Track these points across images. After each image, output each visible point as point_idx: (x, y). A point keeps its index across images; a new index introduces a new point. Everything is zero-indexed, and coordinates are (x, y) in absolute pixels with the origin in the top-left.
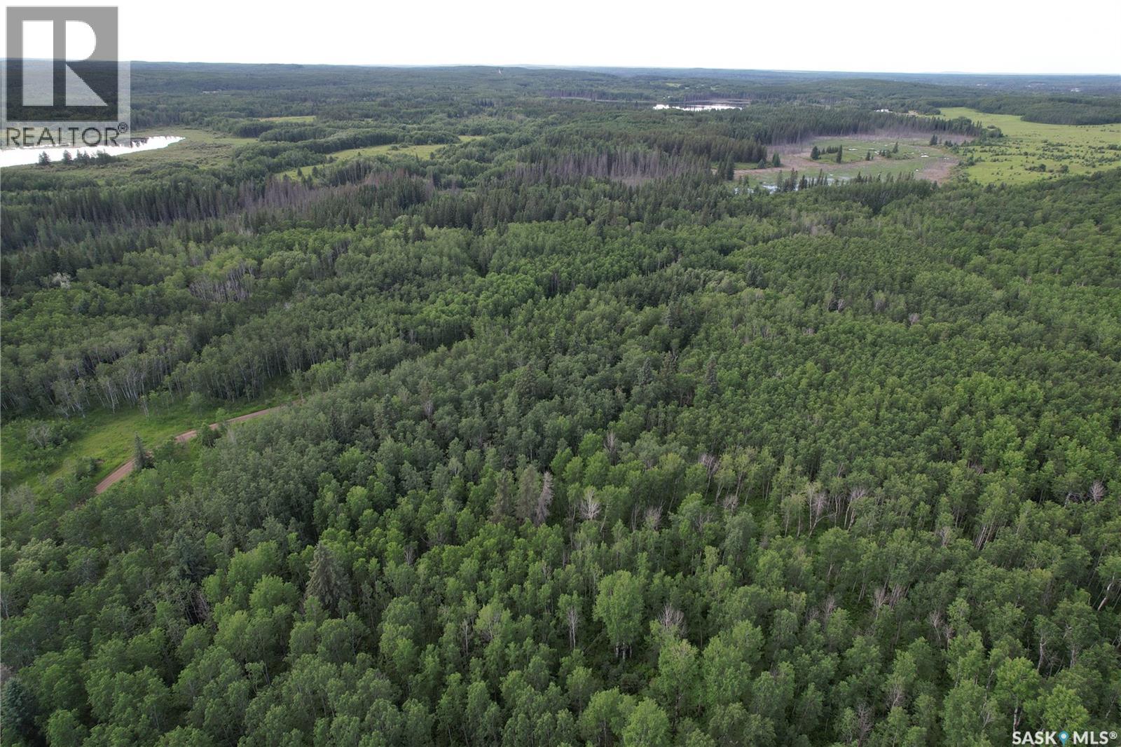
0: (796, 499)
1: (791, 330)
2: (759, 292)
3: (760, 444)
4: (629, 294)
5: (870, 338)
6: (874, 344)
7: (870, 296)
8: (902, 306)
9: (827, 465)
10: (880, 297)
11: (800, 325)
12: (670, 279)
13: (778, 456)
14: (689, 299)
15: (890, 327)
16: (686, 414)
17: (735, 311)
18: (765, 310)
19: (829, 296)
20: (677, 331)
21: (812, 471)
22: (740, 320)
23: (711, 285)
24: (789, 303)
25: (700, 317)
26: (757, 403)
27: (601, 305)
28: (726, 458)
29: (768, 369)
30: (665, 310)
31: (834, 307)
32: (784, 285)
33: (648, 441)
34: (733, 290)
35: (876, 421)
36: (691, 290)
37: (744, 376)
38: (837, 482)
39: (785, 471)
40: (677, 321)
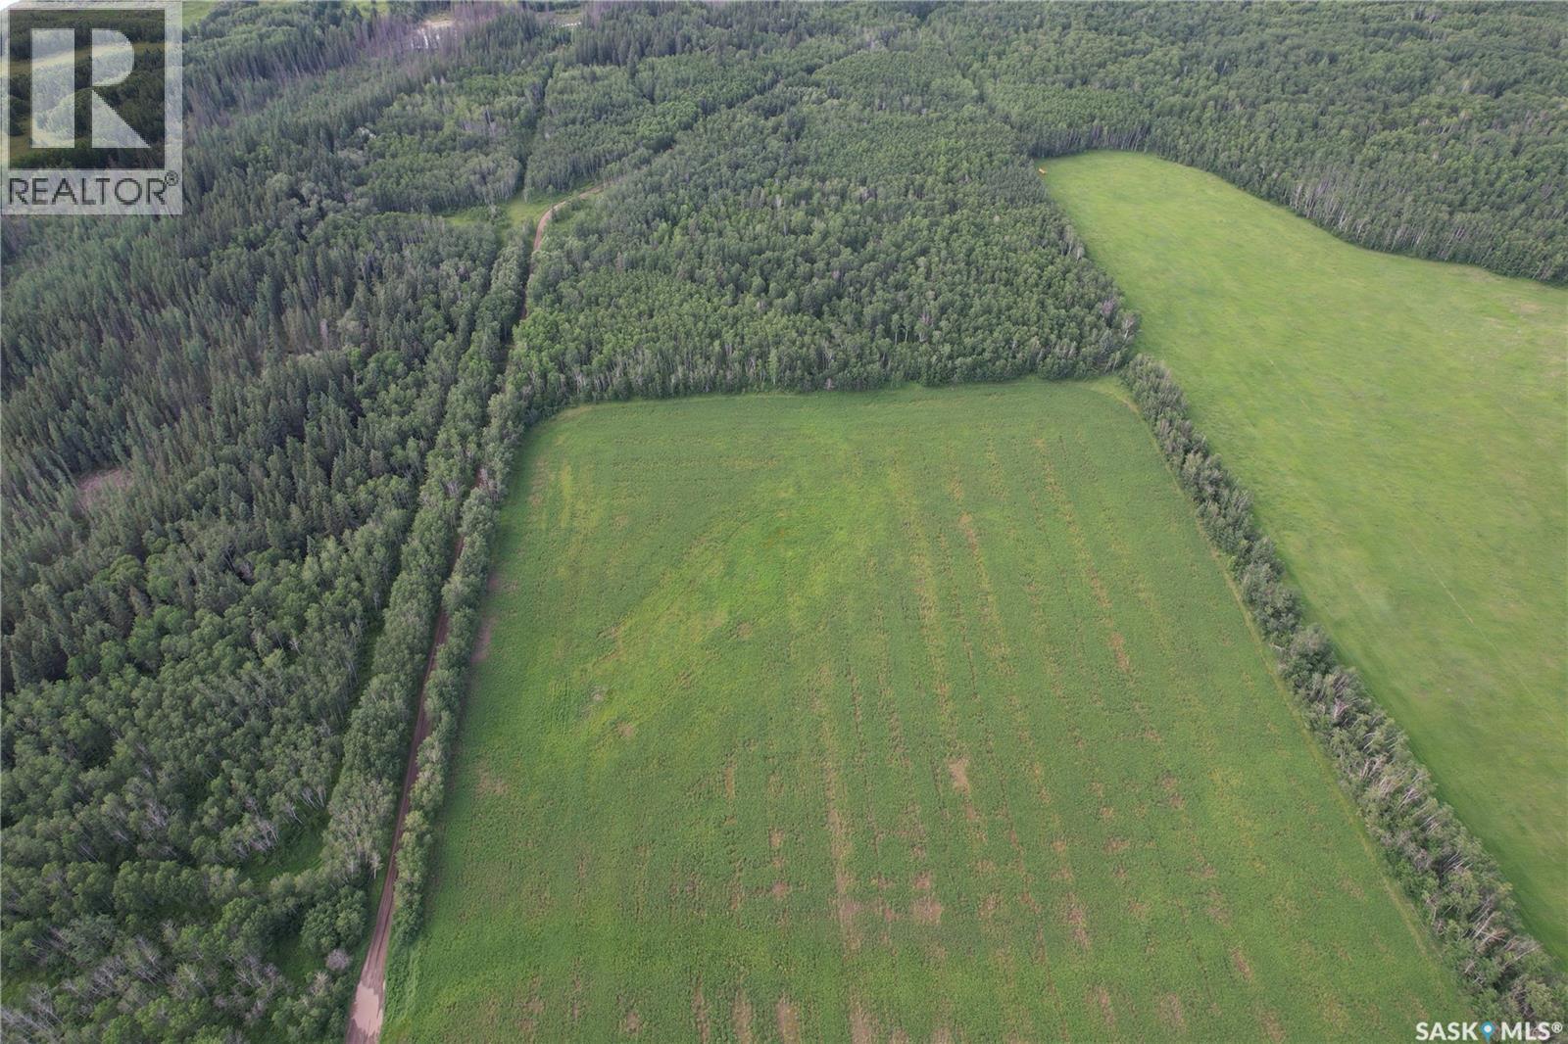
0: (857, 194)
1: (855, 124)
2: (836, 102)
3: (842, 177)
4: (756, 109)
5: (895, 125)
6: (897, 128)
7: (901, 100)
8: (919, 104)
9: (869, 179)
10: (907, 99)
11: (860, 121)
12: (778, 97)
13: (850, 181)
14: (793, 109)
15: (909, 118)
16: (808, 169)
17: (823, 116)
18: (840, 114)
19: (877, 101)
20: (793, 130)
21: (863, 182)
22: (826, 121)
23: (806, 98)
24: (853, 108)
25: (803, 121)
26: (839, 161)
27: (744, 118)
28: (828, 183)
29: (843, 145)
30: (784, 118)
31: (881, 108)
32: (851, 95)
33: (794, 179)
34: (820, 101)
35: (891, 163)
36: (793, 103)
37: (832, 150)
38: (872, 186)
39: (852, 185)
40: (792, 124)
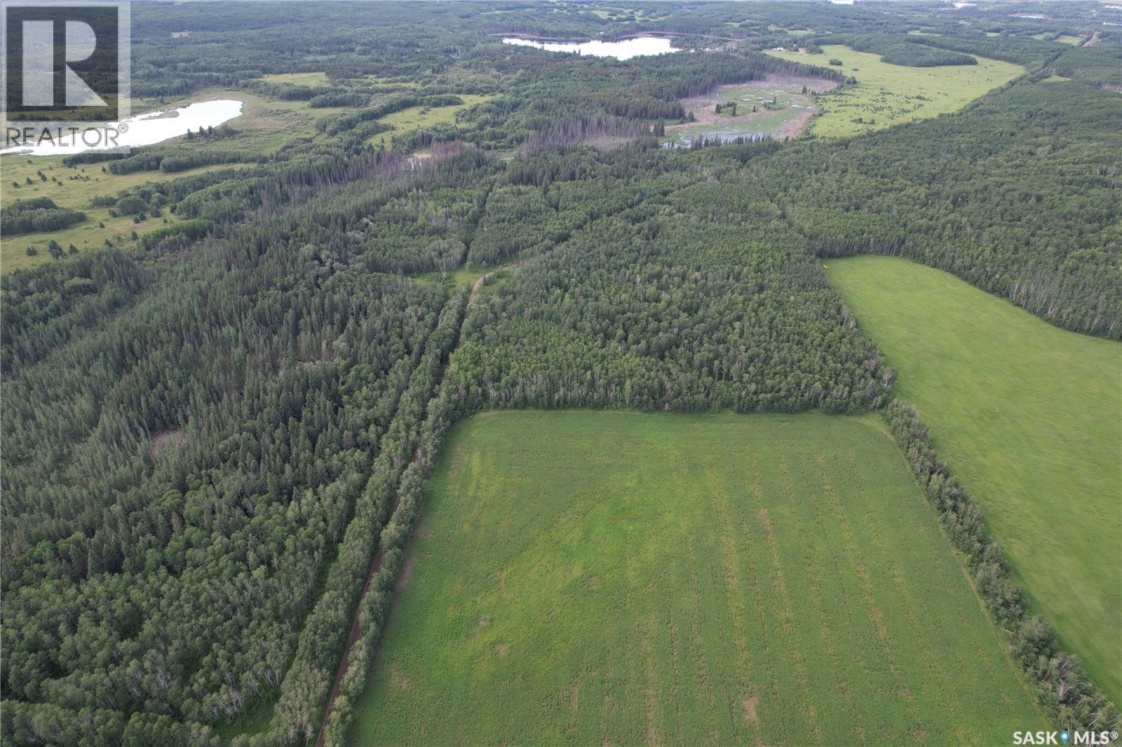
0: (694, 276)
1: (694, 230)
2: (681, 215)
3: (683, 265)
4: (627, 217)
5: (722, 232)
6: (724, 234)
7: (727, 215)
8: (740, 218)
9: (702, 267)
10: (731, 215)
11: (698, 228)
12: (642, 210)
13: (689, 268)
14: (652, 219)
15: (732, 227)
16: (660, 258)
17: (672, 224)
18: (684, 223)
19: (710, 216)
20: (651, 232)
21: (698, 269)
22: (674, 227)
23: (661, 212)
24: (694, 219)
25: (659, 227)
26: (682, 254)
27: (618, 223)
28: (673, 268)
29: (685, 244)
30: (645, 224)
31: (712, 220)
32: (692, 211)
33: (649, 264)
34: (671, 214)
35: (718, 257)
36: (652, 215)
37: (677, 247)
38: (704, 272)
39: (690, 271)
40: (650, 228)
